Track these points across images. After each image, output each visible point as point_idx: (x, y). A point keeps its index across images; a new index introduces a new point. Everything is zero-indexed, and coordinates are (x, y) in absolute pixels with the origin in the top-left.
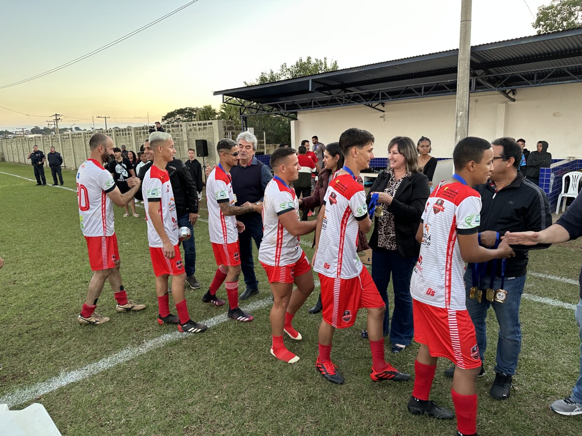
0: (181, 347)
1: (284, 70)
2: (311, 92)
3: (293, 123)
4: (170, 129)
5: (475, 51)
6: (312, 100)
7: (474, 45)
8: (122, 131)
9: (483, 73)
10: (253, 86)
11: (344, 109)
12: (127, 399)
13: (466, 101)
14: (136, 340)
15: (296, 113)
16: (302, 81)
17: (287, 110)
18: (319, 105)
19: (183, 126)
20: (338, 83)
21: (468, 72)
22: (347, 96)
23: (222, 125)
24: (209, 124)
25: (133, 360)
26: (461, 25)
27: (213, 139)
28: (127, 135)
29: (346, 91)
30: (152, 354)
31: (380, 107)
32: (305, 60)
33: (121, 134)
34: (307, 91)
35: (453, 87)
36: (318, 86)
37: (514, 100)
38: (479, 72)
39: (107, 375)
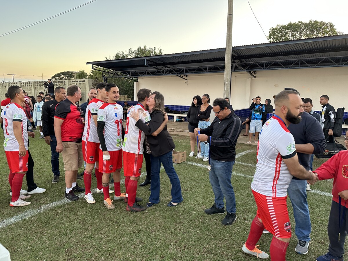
0: (64, 208)
1: (130, 53)
2: (145, 66)
3: (135, 83)
4: (58, 84)
5: (234, 49)
6: (146, 70)
7: (233, 46)
8: (25, 83)
9: (239, 62)
10: (111, 60)
11: (165, 77)
12: (30, 237)
13: (229, 76)
14: (36, 206)
15: (137, 78)
16: (141, 60)
17: (131, 76)
18: (151, 74)
19: (66, 82)
20: (162, 62)
21: (230, 60)
22: (166, 70)
23: (91, 82)
24: (83, 81)
25: (33, 216)
26: (227, 35)
27: (85, 90)
28: (29, 86)
29: (166, 67)
30: (45, 213)
31: (185, 77)
32: (143, 48)
33: (25, 86)
34: (143, 66)
35: (223, 68)
36: (150, 63)
37: (255, 77)
38: (237, 61)
39: (17, 225)
